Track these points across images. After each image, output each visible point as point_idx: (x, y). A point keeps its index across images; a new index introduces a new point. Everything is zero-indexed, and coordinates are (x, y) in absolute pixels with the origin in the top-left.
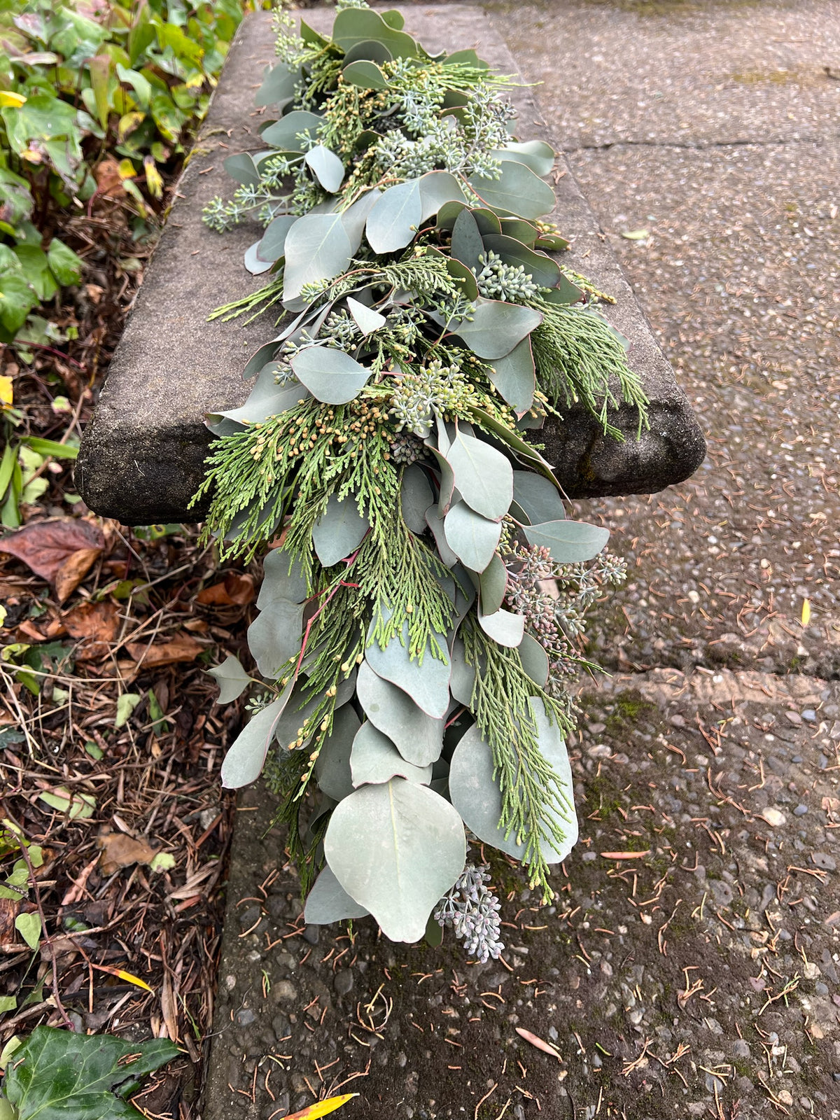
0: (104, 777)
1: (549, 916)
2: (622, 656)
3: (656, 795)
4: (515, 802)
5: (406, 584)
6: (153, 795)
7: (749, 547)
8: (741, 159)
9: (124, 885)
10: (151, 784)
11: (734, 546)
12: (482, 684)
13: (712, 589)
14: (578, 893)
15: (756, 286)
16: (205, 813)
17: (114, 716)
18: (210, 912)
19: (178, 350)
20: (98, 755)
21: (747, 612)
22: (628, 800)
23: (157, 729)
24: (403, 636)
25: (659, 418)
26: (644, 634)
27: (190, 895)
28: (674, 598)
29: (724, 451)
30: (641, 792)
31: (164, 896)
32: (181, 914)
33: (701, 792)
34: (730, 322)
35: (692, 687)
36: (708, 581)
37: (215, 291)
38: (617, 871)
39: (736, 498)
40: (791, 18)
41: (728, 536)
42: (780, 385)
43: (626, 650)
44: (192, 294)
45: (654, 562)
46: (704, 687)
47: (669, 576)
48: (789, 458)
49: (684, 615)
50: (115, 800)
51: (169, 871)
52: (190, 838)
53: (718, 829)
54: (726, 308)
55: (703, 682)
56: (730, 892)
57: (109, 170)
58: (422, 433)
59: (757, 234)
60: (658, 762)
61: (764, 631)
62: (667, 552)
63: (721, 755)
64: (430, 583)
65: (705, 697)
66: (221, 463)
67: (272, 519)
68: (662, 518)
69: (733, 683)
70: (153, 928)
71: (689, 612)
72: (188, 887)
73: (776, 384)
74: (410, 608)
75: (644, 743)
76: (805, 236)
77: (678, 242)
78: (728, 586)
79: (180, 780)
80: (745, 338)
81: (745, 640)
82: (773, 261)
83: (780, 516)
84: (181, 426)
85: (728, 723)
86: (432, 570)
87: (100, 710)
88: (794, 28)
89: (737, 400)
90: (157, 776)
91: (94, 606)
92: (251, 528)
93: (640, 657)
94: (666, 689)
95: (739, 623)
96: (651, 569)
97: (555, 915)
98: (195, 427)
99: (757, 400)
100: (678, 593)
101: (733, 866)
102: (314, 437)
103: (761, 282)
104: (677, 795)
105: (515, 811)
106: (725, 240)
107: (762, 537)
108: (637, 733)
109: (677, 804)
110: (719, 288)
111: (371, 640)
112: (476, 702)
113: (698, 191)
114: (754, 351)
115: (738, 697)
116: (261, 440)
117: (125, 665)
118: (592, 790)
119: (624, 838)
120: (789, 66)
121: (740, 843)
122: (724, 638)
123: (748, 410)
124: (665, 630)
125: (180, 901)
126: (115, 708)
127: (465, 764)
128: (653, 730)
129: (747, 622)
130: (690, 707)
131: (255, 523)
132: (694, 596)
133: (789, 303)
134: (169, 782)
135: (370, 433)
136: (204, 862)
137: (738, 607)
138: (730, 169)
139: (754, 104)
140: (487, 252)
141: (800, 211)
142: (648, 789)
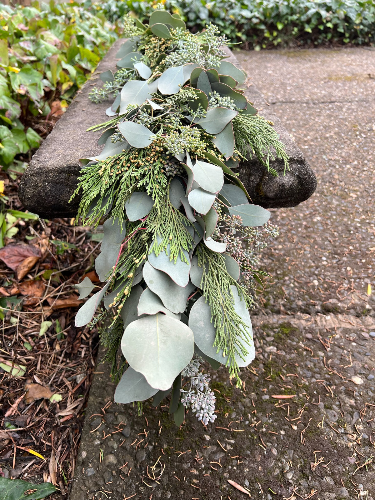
0: (31, 357)
1: (245, 425)
2: (282, 308)
3: (299, 369)
4: (222, 333)
6: (55, 367)
7: (341, 262)
8: (332, 108)
9: (36, 409)
10: (54, 362)
11: (334, 261)
12: (207, 276)
13: (324, 279)
14: (260, 414)
15: (341, 156)
16: (78, 376)
17: (39, 331)
18: (77, 422)
19: (71, 141)
20: (29, 348)
21: (341, 289)
22: (285, 372)
23: (59, 337)
24: (167, 251)
25: (294, 166)
26: (292, 298)
27: (68, 414)
28: (306, 283)
29: (329, 222)
30: (291, 367)
31: (55, 414)
32: (63, 423)
33: (321, 368)
34: (329, 170)
35: (316, 321)
36: (322, 276)
38: (279, 404)
39: (335, 241)
40: (353, 57)
41: (332, 256)
42: (353, 195)
43: (284, 305)
45: (297, 268)
46: (321, 321)
47: (304, 274)
48: (358, 225)
49: (311, 291)
50: (36, 369)
51: (59, 403)
52: (70, 388)
53: (330, 386)
54: (327, 165)
55: (321, 319)
56: (337, 415)
59: (341, 136)
60: (300, 354)
61: (349, 298)
62: (303, 263)
63: (330, 351)
64: (181, 228)
65: (322, 326)
66: (85, 179)
67: (107, 204)
68: (300, 249)
69: (335, 319)
70: (48, 430)
71: (314, 289)
72: (68, 410)
73: (351, 195)
74: (171, 238)
75: (293, 346)
76: (362, 137)
77: (306, 139)
78: (332, 278)
79: (68, 361)
80: (336, 176)
81: (340, 301)
82: (348, 147)
83: (355, 249)
84: (69, 167)
85: (333, 337)
86: (183, 222)
87: (32, 328)
88: (355, 61)
89: (334, 201)
90: (57, 359)
91: (34, 281)
92: (98, 210)
93: (291, 309)
94: (303, 322)
95: (338, 294)
96: (295, 271)
97: (248, 425)
98: (75, 167)
99: (343, 201)
100: (308, 281)
101: (337, 403)
102: (129, 165)
103: (343, 154)
104: (309, 369)
106: (327, 138)
107: (347, 257)
108: (289, 341)
109: (309, 374)
110: (324, 157)
111: (151, 251)
112: (203, 284)
113: (314, 120)
114: (341, 182)
115: (338, 326)
116: (104, 166)
118: (267, 367)
119: (283, 389)
120: (353, 74)
121: (341, 392)
122: (331, 300)
123: (339, 205)
124: (301, 297)
125: (63, 417)
126: (40, 327)
127: (197, 315)
128: (297, 340)
129: (342, 294)
130: (315, 330)
131: (99, 208)
132: (316, 282)
133: (356, 163)
134: (62, 362)
135: (154, 161)
136: (76, 399)
137: (337, 287)
138: (328, 112)
139: (337, 88)
140: (213, 91)
141: (359, 128)
142: (295, 367)
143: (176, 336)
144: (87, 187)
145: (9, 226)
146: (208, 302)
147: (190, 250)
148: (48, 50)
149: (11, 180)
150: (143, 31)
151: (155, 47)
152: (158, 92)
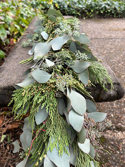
3: (109, 161)
5: (58, 131)
6: (6, 158)
7: (121, 106)
8: (112, 41)
10: (6, 155)
11: (119, 105)
13: (115, 114)
16: (16, 163)
17: (0, 140)
19: (12, 70)
21: (123, 119)
22: (104, 162)
23: (9, 143)
24: (57, 147)
25: (115, 86)
30: (106, 160)
33: (119, 160)
34: (113, 66)
35: (114, 135)
36: (114, 112)
37: (22, 58)
40: (117, 22)
42: (123, 76)
44: (17, 58)
45: (104, 108)
46: (116, 135)
47: (107, 111)
54: (112, 63)
55: (116, 134)
57: (12, 40)
58: (63, 91)
59: (116, 52)
62: (107, 106)
63: (122, 151)
64: (64, 130)
65: (117, 137)
66: (16, 96)
67: (26, 110)
69: (122, 134)
71: (112, 118)
74: (59, 139)
75: (106, 148)
76: (124, 53)
77: (104, 53)
78: (118, 113)
79: (12, 155)
80: (116, 68)
81: (123, 124)
82: (119, 56)
84: (8, 87)
85: (122, 143)
86: (65, 126)
88: (118, 23)
90: (8, 153)
92: (22, 112)
94: (109, 135)
95: (121, 121)
96: (104, 110)
98: (12, 87)
100: (109, 115)
102: (37, 90)
103: (118, 59)
104: (114, 161)
106: (111, 53)
107: (123, 104)
108: (104, 145)
109: (114, 163)
110: (111, 60)
111: (48, 149)
112: (77, 165)
113: (106, 45)
114: (118, 71)
115: (123, 137)
116: (25, 91)
117: (4, 129)
120: (118, 28)
122: (119, 124)
126: (1, 138)
128: (107, 145)
129: (123, 121)
130: (114, 140)
131: (23, 110)
132: (112, 115)
133: (122, 63)
134: (10, 155)
135: (50, 90)
137: (121, 118)
138: (111, 43)
139: (113, 33)
140: (77, 50)
141: (122, 49)
142: (108, 159)
144: (16, 100)
148: (9, 19)
150: (45, 17)
151: (50, 25)
152: (52, 49)
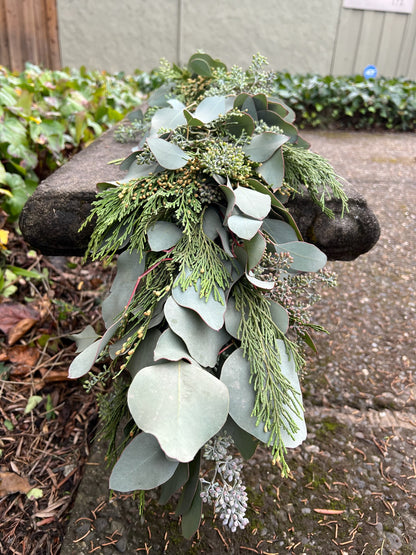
0: (11, 439)
1: (280, 547)
2: (325, 400)
3: (348, 477)
4: (264, 399)
6: (39, 453)
7: (395, 350)
8: (377, 188)
9: (8, 505)
10: (38, 447)
11: (387, 349)
12: (246, 323)
13: (375, 369)
14: (299, 534)
16: (67, 467)
17: (25, 407)
18: (58, 528)
20: (10, 427)
21: (397, 382)
22: (331, 479)
23: (48, 417)
24: (197, 286)
25: (354, 208)
26: (337, 389)
27: (48, 516)
28: (354, 372)
29: (378, 304)
30: (339, 474)
31: (31, 514)
32: (40, 528)
33: (377, 477)
34: (377, 250)
35: (368, 418)
36: (373, 365)
38: (324, 521)
39: (386, 326)
41: (384, 342)
42: (406, 278)
43: (328, 397)
44: (102, 157)
45: (342, 354)
46: (374, 418)
47: (351, 361)
48: (413, 310)
49: (360, 381)
50: (14, 455)
51: (38, 500)
52: (55, 481)
53: (390, 501)
55: (374, 416)
56: (400, 541)
60: (349, 458)
61: (407, 393)
62: (349, 349)
63: (388, 457)
64: (217, 261)
65: (375, 423)
66: (101, 204)
68: (346, 333)
69: (392, 417)
70: (20, 534)
71: (363, 379)
72: (48, 510)
73: (403, 276)
74: (203, 270)
75: (340, 446)
76: (411, 218)
78: (385, 368)
79: (56, 447)
80: (385, 256)
81: (397, 396)
82: (396, 226)
83: (411, 336)
84: (83, 193)
85: (391, 439)
86: (219, 255)
87: (17, 403)
88: (399, 145)
89: (383, 282)
90: (43, 443)
91: (27, 347)
92: (113, 241)
93: (336, 402)
95: (393, 388)
96: (341, 357)
97: (284, 547)
99: (394, 283)
100: (356, 369)
101: (400, 524)
102: (156, 189)
103: (392, 234)
104: (361, 478)
105: (264, 406)
107: (402, 345)
108: (335, 440)
109: (362, 484)
111: (176, 283)
112: (241, 333)
114: (390, 262)
115: (395, 425)
117: (37, 381)
118: (307, 470)
119: (329, 501)
121: (404, 510)
122: (384, 394)
123: (390, 287)
124: (348, 388)
125: (41, 519)
126: (27, 403)
127: (231, 372)
128: (345, 439)
129: (398, 387)
130: (367, 429)
131: (115, 238)
132: (366, 372)
133: (406, 243)
134: (49, 448)
136: (61, 496)
137: (391, 380)
138: (373, 191)
139: (382, 168)
140: (259, 120)
141: (408, 209)
142: (343, 473)
143: (204, 392)
144: (102, 213)
145: (7, 284)
146: (247, 356)
147: (226, 288)
148: (74, 108)
149: (16, 234)
